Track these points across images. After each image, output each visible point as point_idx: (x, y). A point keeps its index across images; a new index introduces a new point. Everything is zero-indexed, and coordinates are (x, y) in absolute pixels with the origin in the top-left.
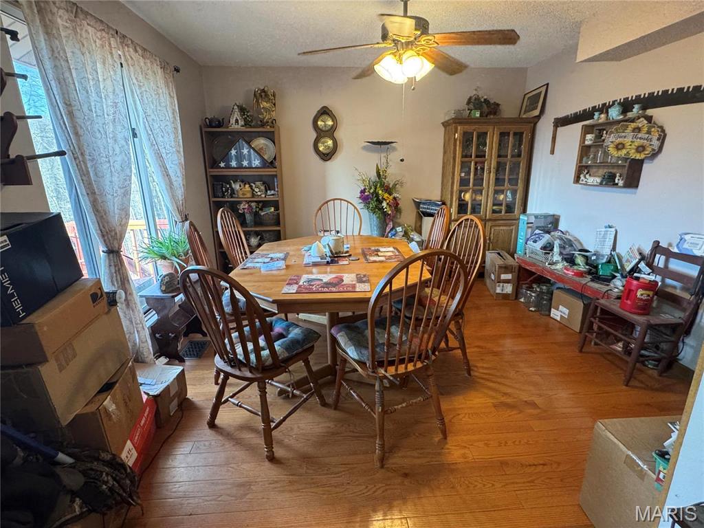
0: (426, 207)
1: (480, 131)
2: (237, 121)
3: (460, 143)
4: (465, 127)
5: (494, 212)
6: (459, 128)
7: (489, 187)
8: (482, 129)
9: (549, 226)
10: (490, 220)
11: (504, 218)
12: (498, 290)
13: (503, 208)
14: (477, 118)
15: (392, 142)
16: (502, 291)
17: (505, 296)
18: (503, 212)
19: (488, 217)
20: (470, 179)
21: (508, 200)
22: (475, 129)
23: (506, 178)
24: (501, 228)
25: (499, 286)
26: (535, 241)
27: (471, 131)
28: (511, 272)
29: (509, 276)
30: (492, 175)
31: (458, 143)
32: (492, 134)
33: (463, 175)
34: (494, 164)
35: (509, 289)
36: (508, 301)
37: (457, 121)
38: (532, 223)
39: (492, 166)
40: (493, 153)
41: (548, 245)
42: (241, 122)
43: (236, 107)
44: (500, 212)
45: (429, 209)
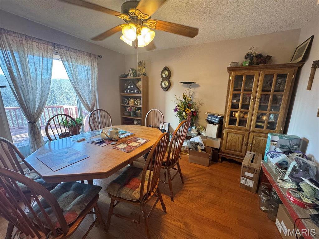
0: (210, 118)
1: (247, 74)
2: (130, 75)
3: (232, 82)
4: (237, 72)
5: (257, 126)
6: (232, 73)
7: (253, 111)
8: (250, 73)
9: (295, 147)
10: (253, 132)
11: (265, 132)
12: (242, 182)
13: (265, 125)
14: (246, 67)
15: (193, 82)
16: (246, 183)
17: (248, 188)
18: (265, 128)
19: (251, 130)
20: (239, 104)
21: (271, 120)
22: (244, 73)
23: (269, 105)
24: (262, 138)
25: (243, 179)
26: (272, 157)
27: (241, 75)
28: (253, 173)
29: (252, 175)
30: (257, 103)
31: (231, 82)
32: (258, 76)
33: (235, 101)
34: (258, 96)
35: (251, 184)
36: (249, 192)
37: (232, 69)
38: (277, 142)
39: (257, 97)
40: (258, 88)
41: (284, 163)
42: (132, 75)
43: (131, 69)
44: (262, 127)
45: (212, 119)
